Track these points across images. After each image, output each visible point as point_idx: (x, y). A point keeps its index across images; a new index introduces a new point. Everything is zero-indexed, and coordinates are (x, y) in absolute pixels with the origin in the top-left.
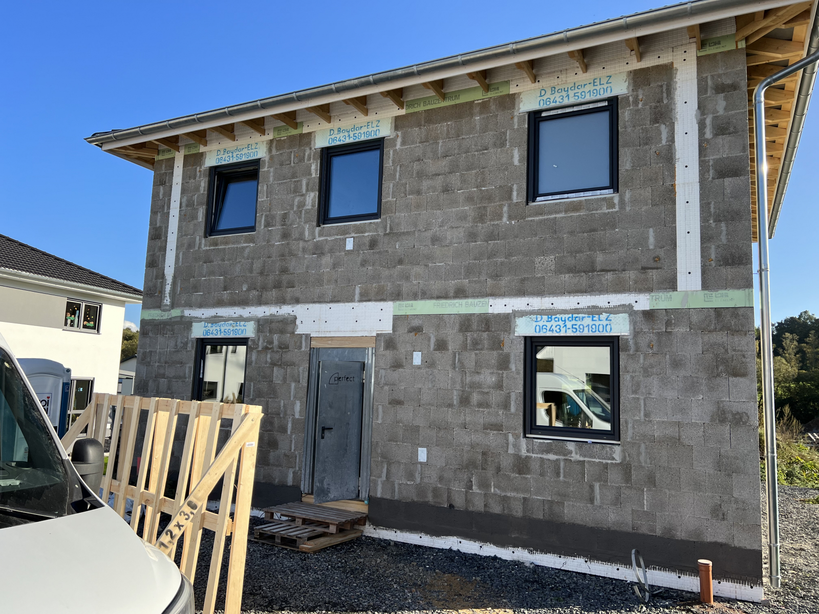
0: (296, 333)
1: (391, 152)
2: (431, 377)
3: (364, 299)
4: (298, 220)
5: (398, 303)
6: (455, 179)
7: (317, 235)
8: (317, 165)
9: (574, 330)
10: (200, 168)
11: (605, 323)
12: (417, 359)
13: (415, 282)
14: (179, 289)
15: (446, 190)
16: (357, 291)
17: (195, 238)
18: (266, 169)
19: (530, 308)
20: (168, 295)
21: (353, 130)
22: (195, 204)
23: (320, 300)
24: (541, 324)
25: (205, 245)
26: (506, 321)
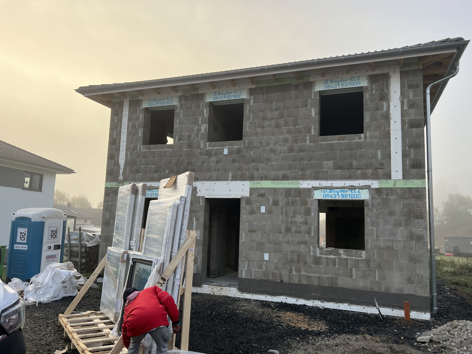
0: (197, 196)
1: (248, 106)
2: (270, 219)
3: (234, 179)
4: (197, 138)
5: (252, 182)
6: (282, 121)
7: (208, 146)
8: (207, 110)
9: (343, 197)
10: (140, 108)
11: (357, 194)
12: (263, 209)
13: (261, 172)
14: (128, 171)
15: (277, 126)
16: (230, 175)
17: (137, 145)
18: (178, 111)
19: (321, 186)
20: (121, 175)
21: (227, 93)
22: (137, 127)
23: (210, 179)
24: (326, 193)
25: (143, 149)
26: (309, 192)
